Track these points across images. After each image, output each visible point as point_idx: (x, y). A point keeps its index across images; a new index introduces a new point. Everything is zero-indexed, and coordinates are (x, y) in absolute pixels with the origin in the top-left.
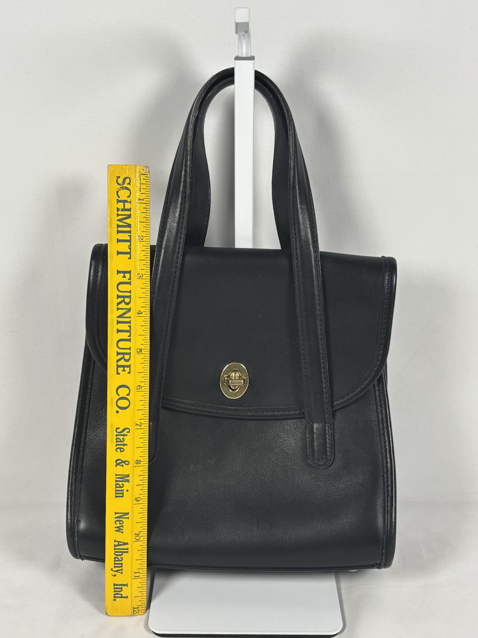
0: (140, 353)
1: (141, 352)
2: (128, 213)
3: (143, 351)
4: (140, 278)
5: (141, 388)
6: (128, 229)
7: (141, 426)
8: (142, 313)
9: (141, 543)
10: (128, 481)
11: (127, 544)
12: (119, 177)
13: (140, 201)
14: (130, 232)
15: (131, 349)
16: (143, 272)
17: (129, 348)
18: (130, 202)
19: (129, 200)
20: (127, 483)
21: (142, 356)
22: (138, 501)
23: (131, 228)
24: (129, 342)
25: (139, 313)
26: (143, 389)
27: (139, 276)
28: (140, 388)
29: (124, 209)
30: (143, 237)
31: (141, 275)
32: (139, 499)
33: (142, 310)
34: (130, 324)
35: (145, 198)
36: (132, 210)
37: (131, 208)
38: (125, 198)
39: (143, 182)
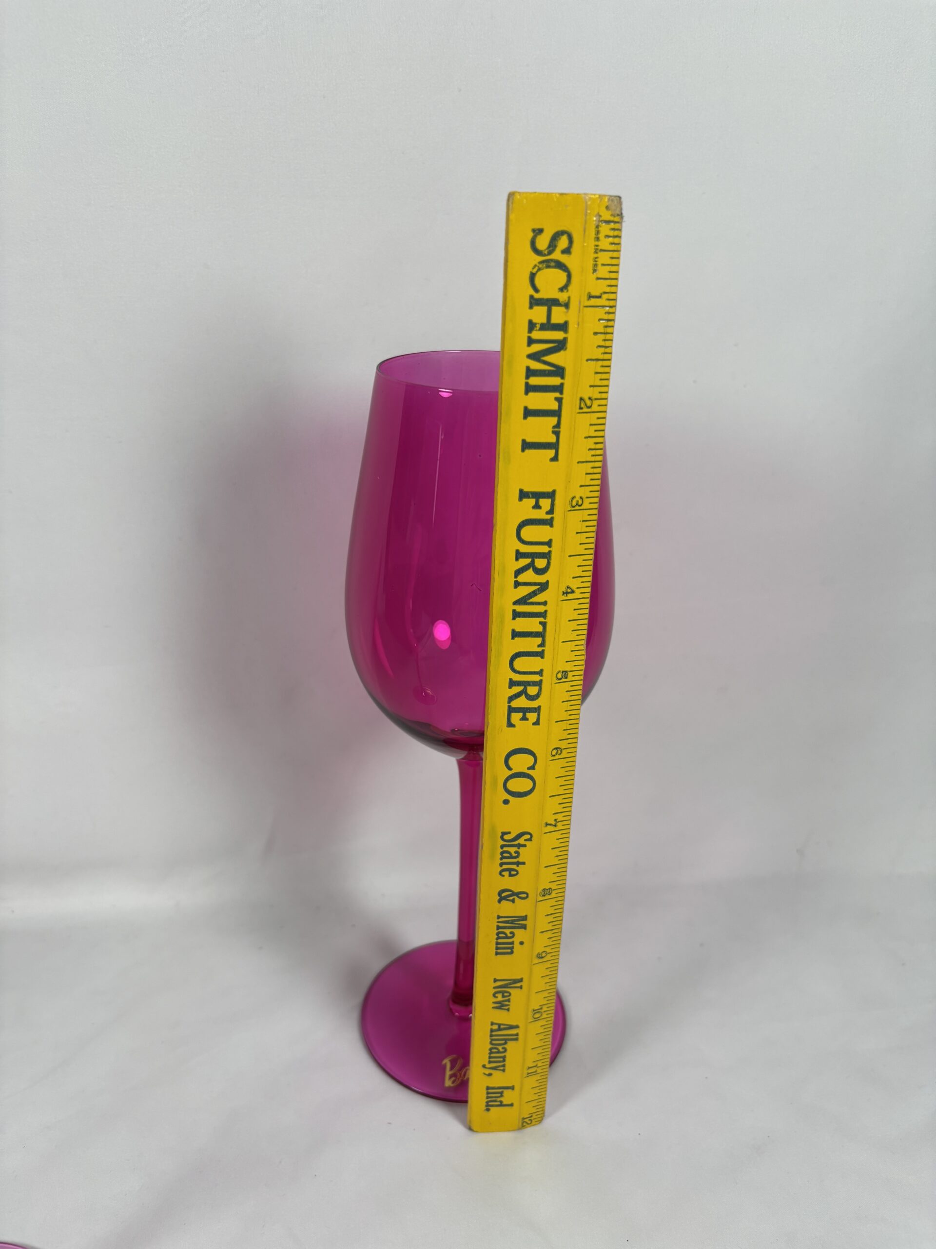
0: (563, 680)
1: (566, 678)
2: (558, 335)
3: (571, 675)
4: (577, 508)
5: (561, 752)
6: (555, 381)
7: (555, 826)
8: (573, 592)
10: (524, 927)
11: (517, 1027)
12: (540, 231)
13: (593, 302)
14: (559, 389)
15: (544, 673)
16: (585, 492)
17: (538, 670)
18: (567, 305)
19: (562, 297)
20: (522, 930)
21: (566, 686)
23: (563, 377)
24: (539, 658)
25: (567, 593)
26: (564, 755)
27: (574, 503)
28: (559, 752)
29: (548, 326)
30: (592, 400)
31: (577, 501)
32: (544, 955)
33: (575, 584)
34: (545, 619)
35: (605, 293)
36: (572, 327)
37: (566, 323)
38: (554, 294)
39: (605, 244)
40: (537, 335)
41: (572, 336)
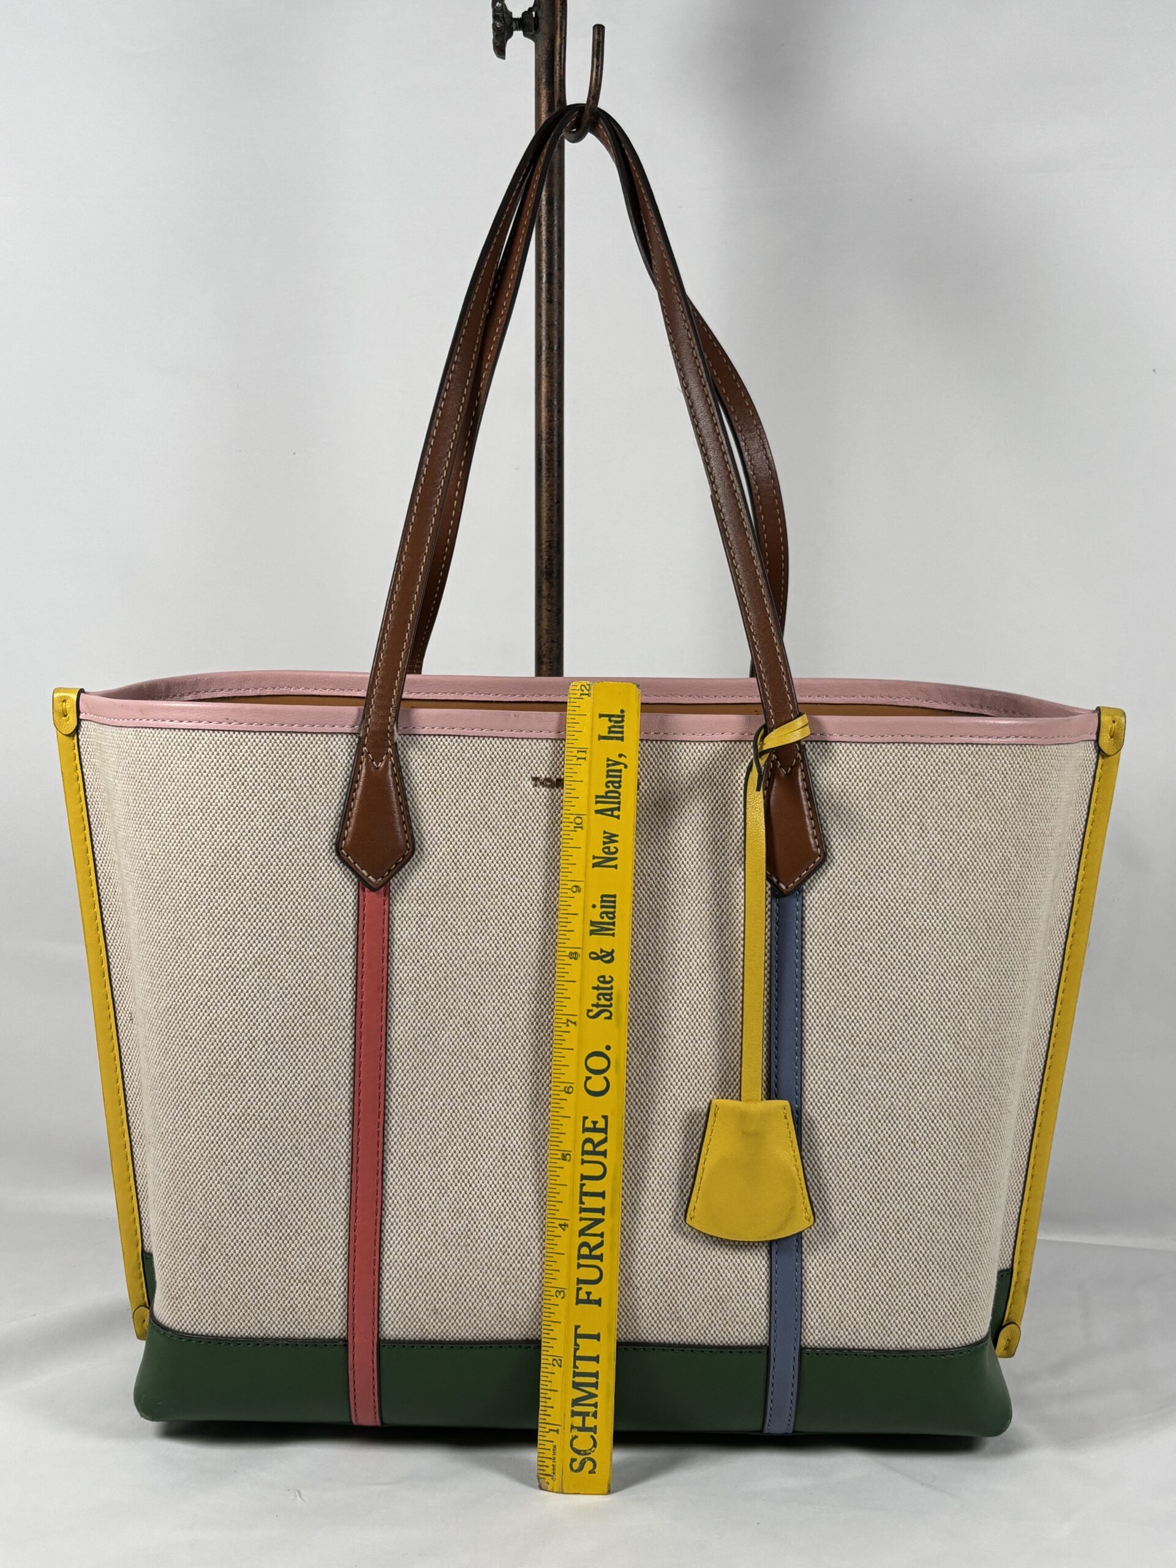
0: (564, 1152)
2: (577, 1409)
3: (560, 1156)
4: (560, 1289)
6: (578, 1379)
7: (568, 1020)
8: (560, 1225)
9: (573, 810)
10: (592, 923)
11: (597, 812)
12: (590, 1472)
13: (555, 1428)
14: (575, 1374)
15: (580, 1161)
16: (554, 1300)
17: (585, 1164)
18: (572, 1427)
19: (575, 1432)
20: (594, 920)
21: (562, 1147)
22: (576, 886)
23: (574, 1382)
24: (585, 1174)
25: (565, 1224)
26: (562, 1086)
27: (562, 1294)
28: (567, 1089)
29: (584, 1415)
30: (553, 1364)
32: (574, 889)
33: (558, 1231)
34: (581, 1208)
35: (547, 1432)
36: (569, 1414)
37: (572, 1416)
38: (581, 1434)
39: (549, 1463)
40: (592, 1409)
41: (569, 1408)
